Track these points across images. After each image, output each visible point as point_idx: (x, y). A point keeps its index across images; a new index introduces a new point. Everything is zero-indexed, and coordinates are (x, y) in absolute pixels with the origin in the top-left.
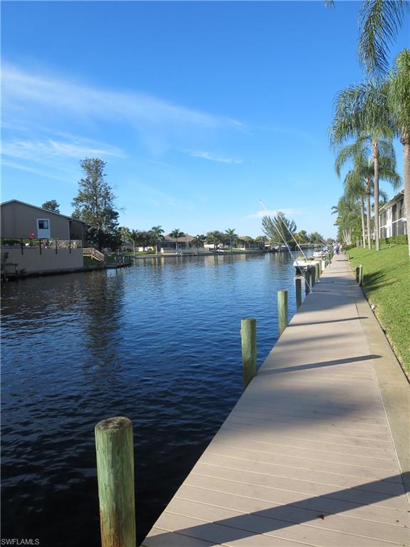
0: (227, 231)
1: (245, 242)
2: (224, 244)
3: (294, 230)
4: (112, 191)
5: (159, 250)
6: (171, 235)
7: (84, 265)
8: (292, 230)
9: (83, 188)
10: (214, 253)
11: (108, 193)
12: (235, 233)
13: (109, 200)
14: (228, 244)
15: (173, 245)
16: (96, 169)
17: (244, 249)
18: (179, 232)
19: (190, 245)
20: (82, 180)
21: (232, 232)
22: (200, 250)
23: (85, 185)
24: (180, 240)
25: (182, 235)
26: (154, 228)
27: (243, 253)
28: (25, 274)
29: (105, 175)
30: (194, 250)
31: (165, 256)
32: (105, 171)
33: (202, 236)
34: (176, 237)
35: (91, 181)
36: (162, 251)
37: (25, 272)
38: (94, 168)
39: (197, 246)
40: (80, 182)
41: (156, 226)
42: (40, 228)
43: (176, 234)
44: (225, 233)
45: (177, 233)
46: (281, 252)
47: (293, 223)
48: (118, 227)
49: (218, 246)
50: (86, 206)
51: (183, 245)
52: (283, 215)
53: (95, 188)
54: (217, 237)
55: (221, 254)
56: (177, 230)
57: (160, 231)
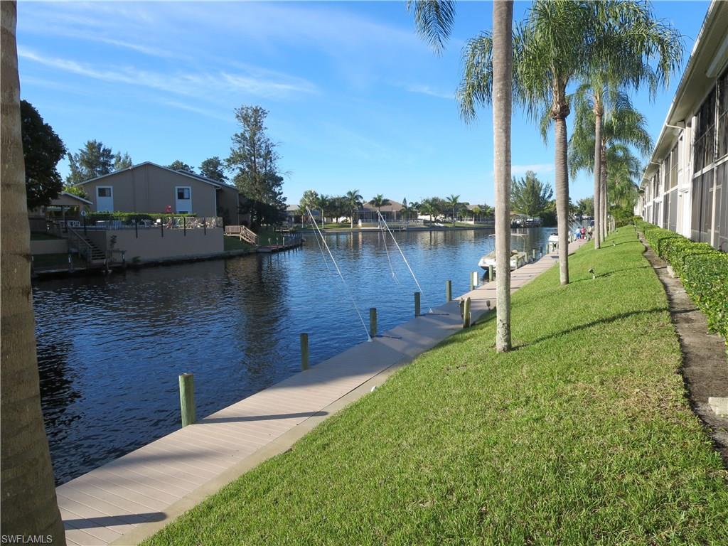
0: (448, 198)
1: (475, 213)
2: (445, 215)
3: (550, 197)
4: (274, 150)
5: (356, 222)
6: (372, 203)
7: (225, 250)
8: (547, 196)
9: (238, 145)
10: (430, 227)
11: (269, 152)
12: (459, 201)
13: (271, 161)
14: (451, 215)
15: (374, 217)
16: (255, 121)
17: (472, 223)
18: (383, 198)
19: (399, 216)
20: (236, 135)
21: (455, 200)
22: (412, 223)
23: (240, 142)
24: (385, 209)
25: (386, 202)
26: (350, 193)
27: (470, 228)
28: (139, 264)
29: (266, 128)
30: (403, 223)
31: (364, 231)
32: (266, 122)
33: (416, 203)
34: (378, 205)
35: (247, 135)
36: (360, 224)
37: (139, 261)
38: (253, 119)
39: (408, 218)
40: (234, 137)
41: (352, 191)
42: (179, 198)
43: (378, 202)
44: (447, 201)
45: (380, 200)
46: (524, 227)
47: (547, 187)
48: (283, 196)
49: (438, 218)
50: (241, 169)
51: (388, 216)
52: (534, 175)
53: (253, 145)
54: (435, 206)
55: (439, 229)
56: (380, 197)
57: (357, 197)
